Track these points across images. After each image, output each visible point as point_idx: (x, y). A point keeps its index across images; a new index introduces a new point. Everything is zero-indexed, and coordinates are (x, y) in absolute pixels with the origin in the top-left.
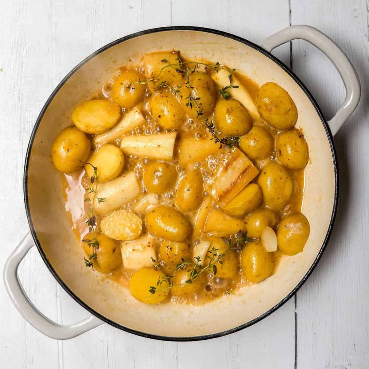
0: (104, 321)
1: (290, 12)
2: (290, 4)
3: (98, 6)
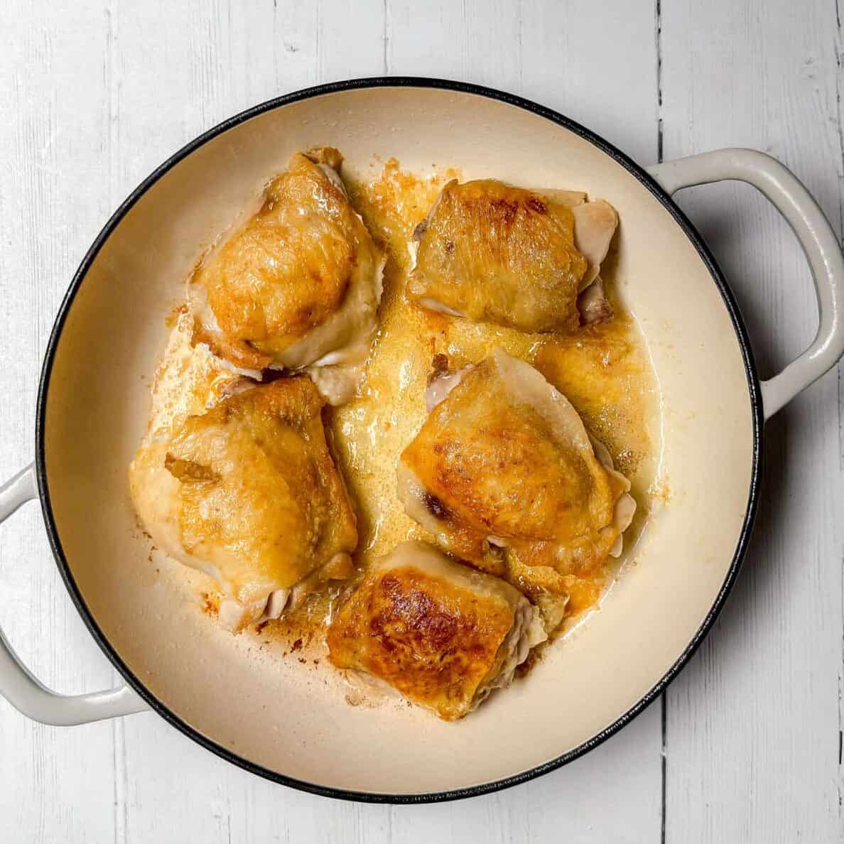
0: (151, 705)
1: (660, 63)
2: (658, 46)
3: (216, 45)
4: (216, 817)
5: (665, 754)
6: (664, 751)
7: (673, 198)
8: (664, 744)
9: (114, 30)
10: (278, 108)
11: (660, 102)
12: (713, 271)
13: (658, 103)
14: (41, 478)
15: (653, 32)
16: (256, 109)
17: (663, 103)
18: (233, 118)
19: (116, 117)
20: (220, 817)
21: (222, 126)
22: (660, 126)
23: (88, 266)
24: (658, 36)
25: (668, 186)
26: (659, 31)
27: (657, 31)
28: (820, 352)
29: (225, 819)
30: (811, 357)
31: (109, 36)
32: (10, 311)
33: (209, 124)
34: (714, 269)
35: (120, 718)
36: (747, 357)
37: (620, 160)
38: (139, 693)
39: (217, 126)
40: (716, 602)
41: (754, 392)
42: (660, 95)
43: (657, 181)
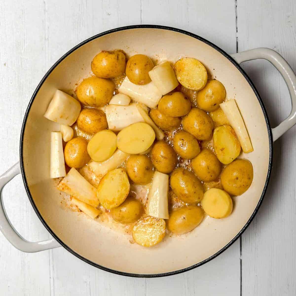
1: (237, 18)
2: (236, 12)
4: (85, 282)
5: (241, 258)
6: (241, 257)
7: (240, 65)
8: (241, 255)
9: (47, 9)
10: (102, 36)
11: (237, 31)
12: (254, 91)
14: (22, 166)
16: (94, 37)
18: (87, 40)
20: (86, 282)
21: (83, 43)
22: (237, 40)
23: (37, 92)
24: (236, 8)
25: (239, 61)
26: (236, 6)
28: (292, 118)
29: (88, 283)
30: (289, 120)
31: (45, 10)
33: (80, 41)
34: (255, 90)
35: (52, 249)
36: (267, 120)
37: (221, 52)
38: (57, 241)
39: (81, 43)
40: (258, 205)
41: (269, 133)
42: (237, 29)
43: (235, 60)
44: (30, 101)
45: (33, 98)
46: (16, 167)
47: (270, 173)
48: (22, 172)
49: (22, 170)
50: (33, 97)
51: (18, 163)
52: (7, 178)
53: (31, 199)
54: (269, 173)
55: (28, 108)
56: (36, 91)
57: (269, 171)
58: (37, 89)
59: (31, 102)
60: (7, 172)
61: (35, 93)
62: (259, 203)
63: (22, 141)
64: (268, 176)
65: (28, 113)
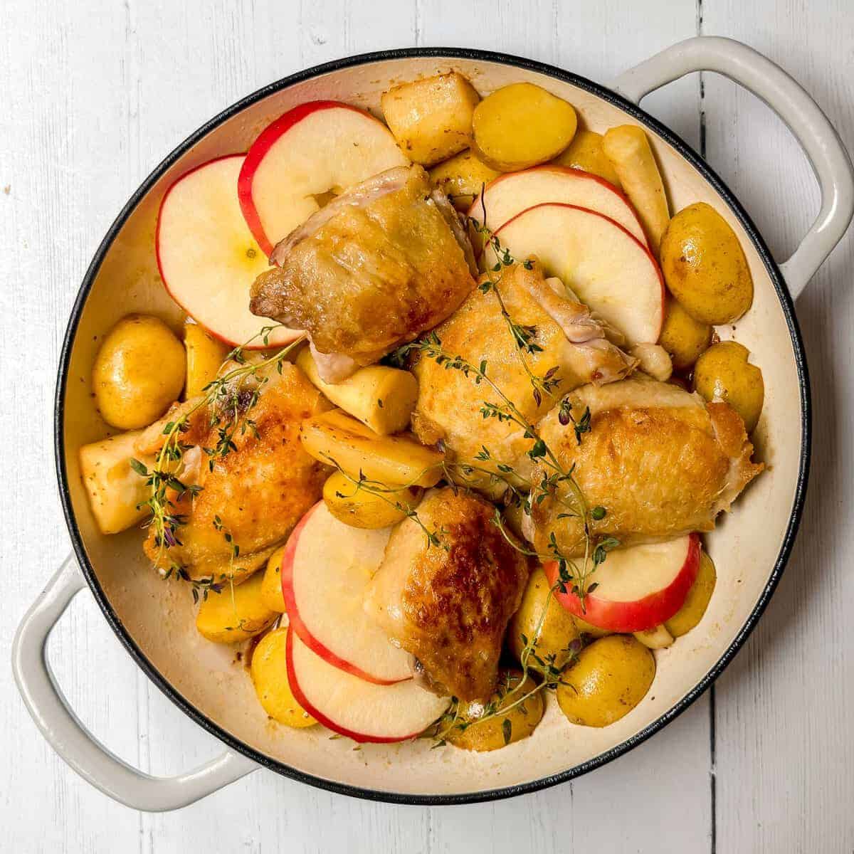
3: (239, 37)
4: (247, 844)
5: (714, 773)
6: (713, 769)
8: (713, 762)
9: (133, 23)
11: (703, 95)
13: (700, 95)
15: (695, 21)
17: (705, 96)
19: (136, 114)
20: (250, 845)
24: (700, 26)
26: (701, 20)
27: (698, 20)
28: (827, 221)
29: (256, 846)
31: (127, 29)
32: (26, 318)
41: (776, 278)
42: (702, 87)
43: (620, 94)
44: (60, 368)
45: (64, 357)
46: (67, 569)
47: (807, 395)
48: (87, 580)
49: (87, 574)
50: (64, 354)
51: (69, 558)
52: (49, 608)
53: (134, 653)
54: (805, 394)
55: (59, 390)
56: (69, 335)
57: (804, 390)
58: (70, 329)
59: (62, 370)
60: (44, 592)
61: (67, 342)
62: (798, 489)
63: (65, 491)
64: (803, 404)
65: (62, 405)
